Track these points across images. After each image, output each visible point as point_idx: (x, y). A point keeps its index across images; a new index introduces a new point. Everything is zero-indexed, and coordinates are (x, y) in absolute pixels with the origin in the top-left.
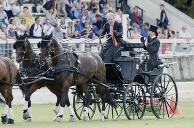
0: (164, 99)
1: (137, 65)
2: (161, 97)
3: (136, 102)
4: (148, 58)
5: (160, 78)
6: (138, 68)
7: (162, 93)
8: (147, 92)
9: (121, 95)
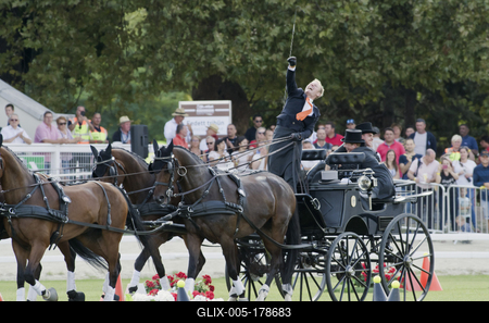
0: (406, 265)
1: (354, 198)
2: (400, 260)
3: (351, 270)
4: (375, 184)
5: (398, 224)
6: (354, 204)
7: (403, 254)
8: (372, 251)
9: (322, 258)
